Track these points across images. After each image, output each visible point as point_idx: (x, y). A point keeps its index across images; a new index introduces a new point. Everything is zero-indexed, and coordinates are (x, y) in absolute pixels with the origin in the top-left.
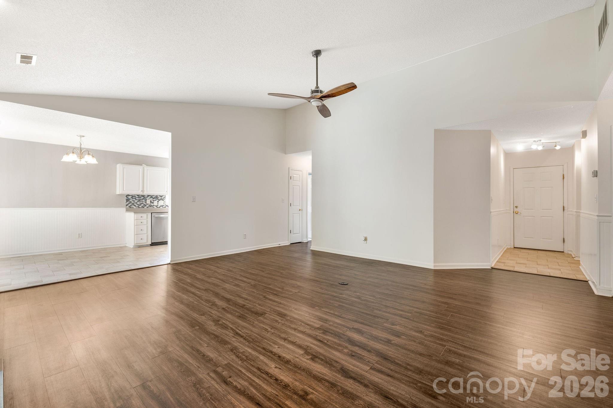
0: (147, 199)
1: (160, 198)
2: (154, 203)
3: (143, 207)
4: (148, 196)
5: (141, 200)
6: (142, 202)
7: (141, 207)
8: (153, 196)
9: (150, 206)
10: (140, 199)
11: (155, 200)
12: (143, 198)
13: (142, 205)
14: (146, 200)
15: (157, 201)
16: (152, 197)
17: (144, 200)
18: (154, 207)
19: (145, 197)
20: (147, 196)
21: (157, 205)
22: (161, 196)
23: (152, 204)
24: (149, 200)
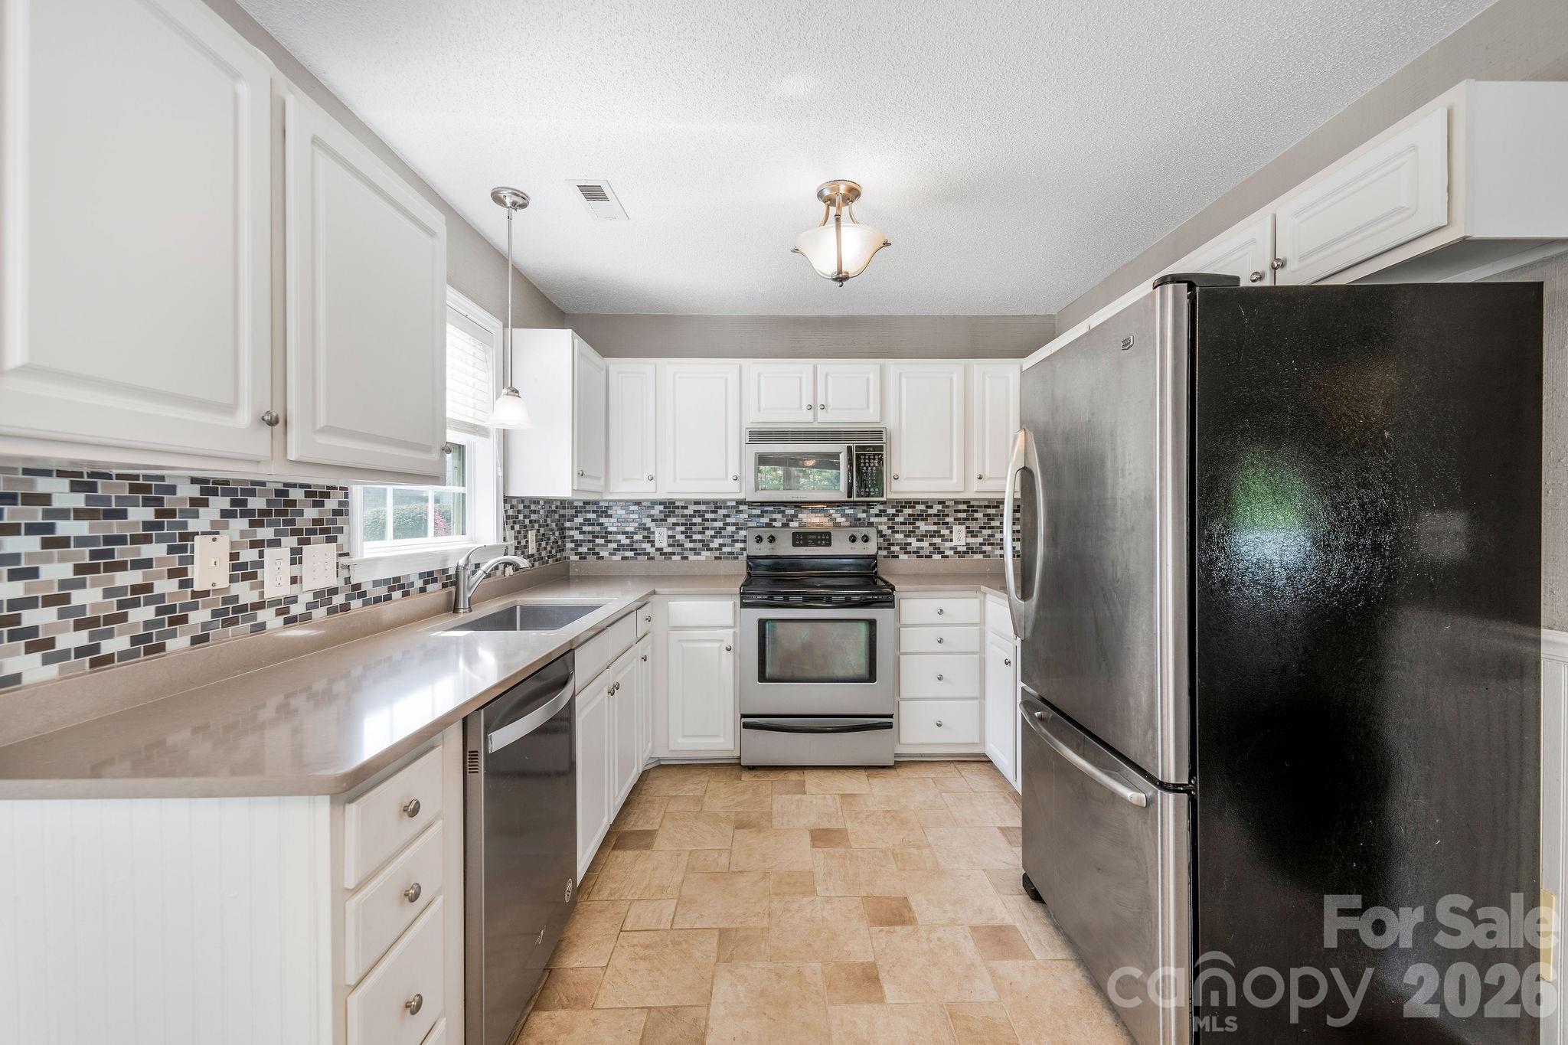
0: (193, 525)
1: (311, 513)
2: (266, 574)
3: (148, 644)
4: (209, 488)
5: (120, 553)
6: (135, 577)
7: (116, 644)
8: (253, 488)
9: (231, 612)
10: (115, 527)
11: (266, 533)
12: (148, 514)
13: (141, 614)
14: (182, 545)
15: (283, 553)
16: (238, 507)
17: (155, 550)
18: (263, 615)
19: (168, 502)
20: (195, 491)
21: (286, 590)
22: (317, 496)
23: (245, 593)
24: (224, 543)
